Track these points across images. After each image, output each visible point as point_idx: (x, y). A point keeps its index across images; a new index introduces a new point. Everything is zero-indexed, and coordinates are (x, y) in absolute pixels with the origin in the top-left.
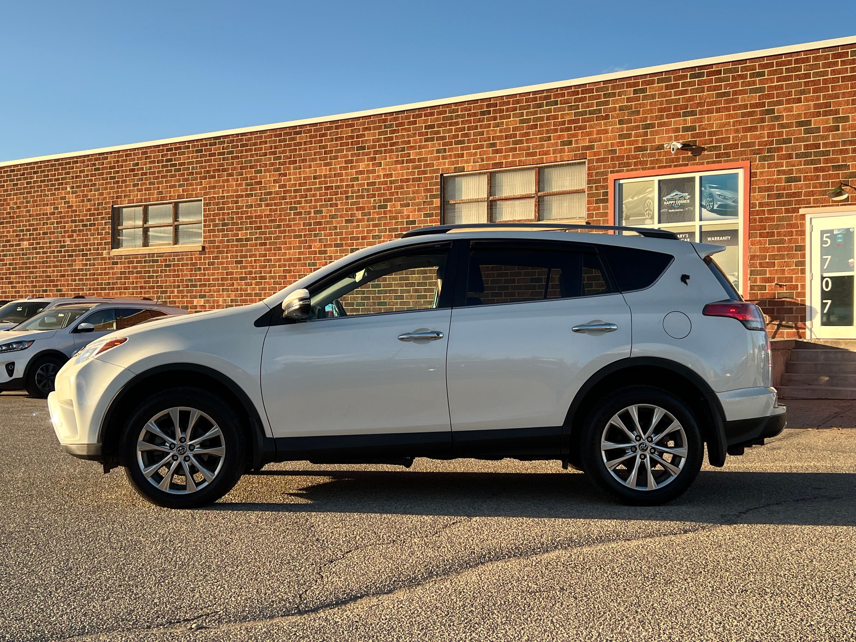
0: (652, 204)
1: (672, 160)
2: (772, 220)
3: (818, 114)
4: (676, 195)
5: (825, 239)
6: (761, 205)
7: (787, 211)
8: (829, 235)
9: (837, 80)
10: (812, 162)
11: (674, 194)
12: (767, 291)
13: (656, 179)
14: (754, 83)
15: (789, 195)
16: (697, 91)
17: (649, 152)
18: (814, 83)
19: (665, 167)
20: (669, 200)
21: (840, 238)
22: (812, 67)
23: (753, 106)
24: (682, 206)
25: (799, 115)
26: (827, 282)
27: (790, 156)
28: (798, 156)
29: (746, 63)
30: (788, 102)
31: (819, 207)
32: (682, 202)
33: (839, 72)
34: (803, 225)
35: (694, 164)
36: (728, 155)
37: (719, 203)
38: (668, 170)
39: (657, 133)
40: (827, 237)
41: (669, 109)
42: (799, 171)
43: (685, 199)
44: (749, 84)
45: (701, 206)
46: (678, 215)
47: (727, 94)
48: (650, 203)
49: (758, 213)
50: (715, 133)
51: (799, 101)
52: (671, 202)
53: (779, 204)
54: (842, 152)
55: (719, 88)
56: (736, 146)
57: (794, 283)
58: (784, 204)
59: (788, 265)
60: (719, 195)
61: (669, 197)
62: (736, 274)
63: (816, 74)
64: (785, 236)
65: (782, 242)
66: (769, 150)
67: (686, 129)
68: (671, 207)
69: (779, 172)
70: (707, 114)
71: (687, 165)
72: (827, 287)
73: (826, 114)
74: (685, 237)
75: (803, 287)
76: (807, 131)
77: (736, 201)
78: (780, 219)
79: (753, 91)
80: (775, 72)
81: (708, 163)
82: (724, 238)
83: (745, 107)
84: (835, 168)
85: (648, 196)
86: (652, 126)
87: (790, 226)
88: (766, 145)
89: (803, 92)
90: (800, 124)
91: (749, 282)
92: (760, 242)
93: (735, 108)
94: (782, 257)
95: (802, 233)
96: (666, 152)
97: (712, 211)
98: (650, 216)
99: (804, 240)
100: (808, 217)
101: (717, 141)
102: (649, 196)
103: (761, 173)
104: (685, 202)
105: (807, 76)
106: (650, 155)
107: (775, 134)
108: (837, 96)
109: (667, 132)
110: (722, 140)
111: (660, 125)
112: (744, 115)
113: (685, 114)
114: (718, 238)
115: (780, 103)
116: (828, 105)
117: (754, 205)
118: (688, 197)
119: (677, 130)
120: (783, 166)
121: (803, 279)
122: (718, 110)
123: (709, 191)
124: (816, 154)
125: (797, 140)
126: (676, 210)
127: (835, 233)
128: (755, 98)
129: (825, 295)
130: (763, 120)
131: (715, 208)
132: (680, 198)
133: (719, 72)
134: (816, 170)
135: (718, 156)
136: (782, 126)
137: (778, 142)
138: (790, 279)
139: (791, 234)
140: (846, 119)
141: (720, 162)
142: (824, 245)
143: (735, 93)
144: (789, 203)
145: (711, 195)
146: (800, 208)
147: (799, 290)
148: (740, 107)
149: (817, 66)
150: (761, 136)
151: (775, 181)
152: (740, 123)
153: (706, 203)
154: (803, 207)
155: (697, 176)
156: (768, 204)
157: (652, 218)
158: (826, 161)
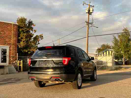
26: (2, 56)
31: (1, 45)
54: (5, 38)
73: (3, 32)
84: (4, 40)
108: (5, 30)
116: (3, 30)
124: (1, 37)
127: (4, 49)
129: (2, 58)
158: (3, 38)
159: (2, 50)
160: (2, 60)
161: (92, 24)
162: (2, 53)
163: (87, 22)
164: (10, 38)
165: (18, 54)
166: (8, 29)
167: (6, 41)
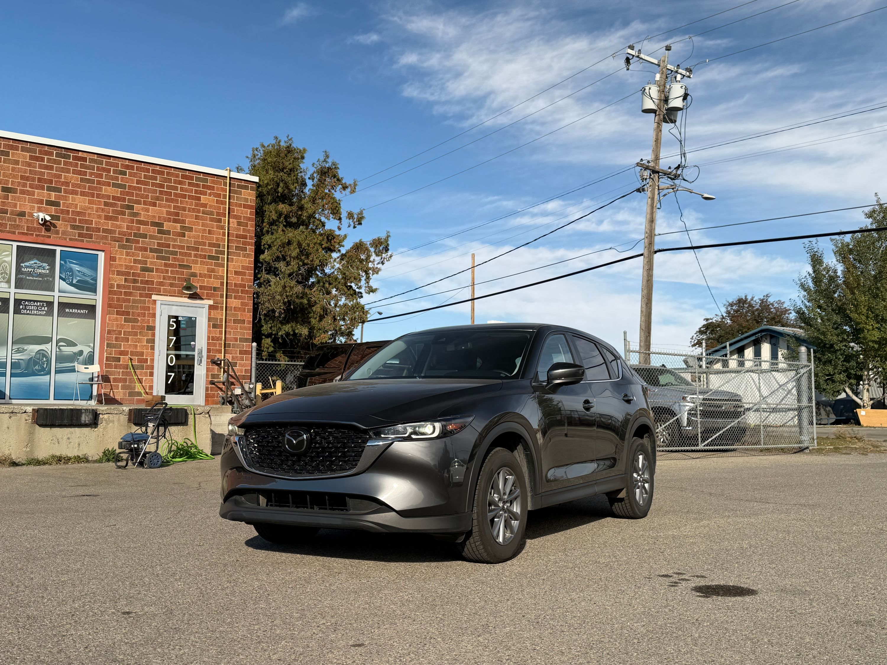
0: (8, 267)
1: (34, 229)
2: (128, 301)
3: (169, 220)
4: (35, 263)
5: (171, 323)
6: (119, 286)
7: (141, 295)
8: (175, 320)
9: (184, 196)
10: (163, 258)
11: (32, 262)
12: (121, 363)
13: (15, 244)
14: (117, 179)
15: (142, 282)
16: (63, 170)
17: (8, 215)
18: (167, 193)
19: (26, 234)
20: (27, 267)
21: (184, 324)
22: (165, 180)
23: (114, 198)
24: (40, 275)
25: (154, 217)
26: (172, 357)
27: (145, 249)
28: (152, 250)
29: (110, 159)
30: (145, 203)
31: (167, 295)
32: (40, 271)
33: (186, 190)
34: (154, 309)
35: (57, 238)
36: (91, 236)
37: (78, 278)
38: (29, 238)
39: (19, 199)
40: (173, 321)
41: (33, 179)
42: (152, 263)
43: (44, 269)
44: (112, 178)
45: (61, 278)
46: (36, 283)
47: (92, 182)
48: (6, 267)
49: (115, 293)
50: (79, 213)
51: (154, 205)
52: (30, 270)
53: (134, 288)
54: (186, 254)
55: (85, 174)
56: (98, 230)
57: (144, 357)
58: (138, 288)
59: (140, 341)
60: (79, 271)
61: (27, 264)
62: (92, 345)
63: (169, 187)
64: (139, 316)
65: (136, 321)
66: (128, 240)
67: (50, 203)
68: (29, 274)
69: (135, 261)
70: (72, 194)
71: (50, 237)
72: (172, 362)
73: (175, 221)
74: (43, 306)
75: (152, 360)
76: (160, 232)
77: (95, 279)
78: (134, 301)
79: (115, 185)
80: (134, 175)
81: (71, 239)
82: (82, 311)
83: (108, 197)
84: (181, 266)
85: (4, 259)
86: (14, 191)
87: (144, 308)
88: (125, 235)
89: (158, 199)
90: (154, 224)
91: (105, 353)
92: (117, 320)
93: (98, 196)
94: (136, 334)
95: (154, 315)
96: (27, 220)
97: (71, 284)
98: (6, 280)
99: (154, 321)
100: (158, 303)
101: (80, 221)
102: (6, 259)
103: (120, 259)
104: (43, 271)
105: (162, 186)
106: (9, 219)
107: (134, 228)
108: (184, 209)
109: (31, 201)
110: (87, 222)
111: (23, 192)
112: (106, 204)
113: (49, 189)
114: (76, 310)
115: (139, 203)
116: (177, 214)
117: (112, 286)
118: (48, 267)
119: (41, 202)
120: (139, 257)
121: (153, 354)
122: (83, 194)
123: (70, 266)
124: (167, 252)
125: (151, 237)
126: (34, 278)
127: (179, 319)
128: (117, 192)
129: (169, 368)
130: (123, 214)
131: (74, 282)
132: (39, 267)
133: (84, 159)
134: (166, 265)
135: (80, 235)
136: (140, 222)
137: (135, 235)
138: (142, 354)
139: (144, 315)
140: (190, 229)
141: (83, 241)
142: (170, 328)
143: (99, 183)
144: (144, 289)
145: (71, 270)
146: (152, 294)
147: (149, 364)
148: (103, 196)
149: (170, 181)
150: (120, 227)
151: (131, 267)
152: (103, 210)
153: (65, 277)
154: (155, 294)
155: (58, 249)
156: (124, 287)
157: (9, 282)
158: (175, 259)
159: (169, 325)
160: (168, 377)
161: (676, 177)
162: (169, 341)
163: (647, 168)
164: (211, 257)
165: (254, 344)
166: (205, 206)
167: (194, 275)
